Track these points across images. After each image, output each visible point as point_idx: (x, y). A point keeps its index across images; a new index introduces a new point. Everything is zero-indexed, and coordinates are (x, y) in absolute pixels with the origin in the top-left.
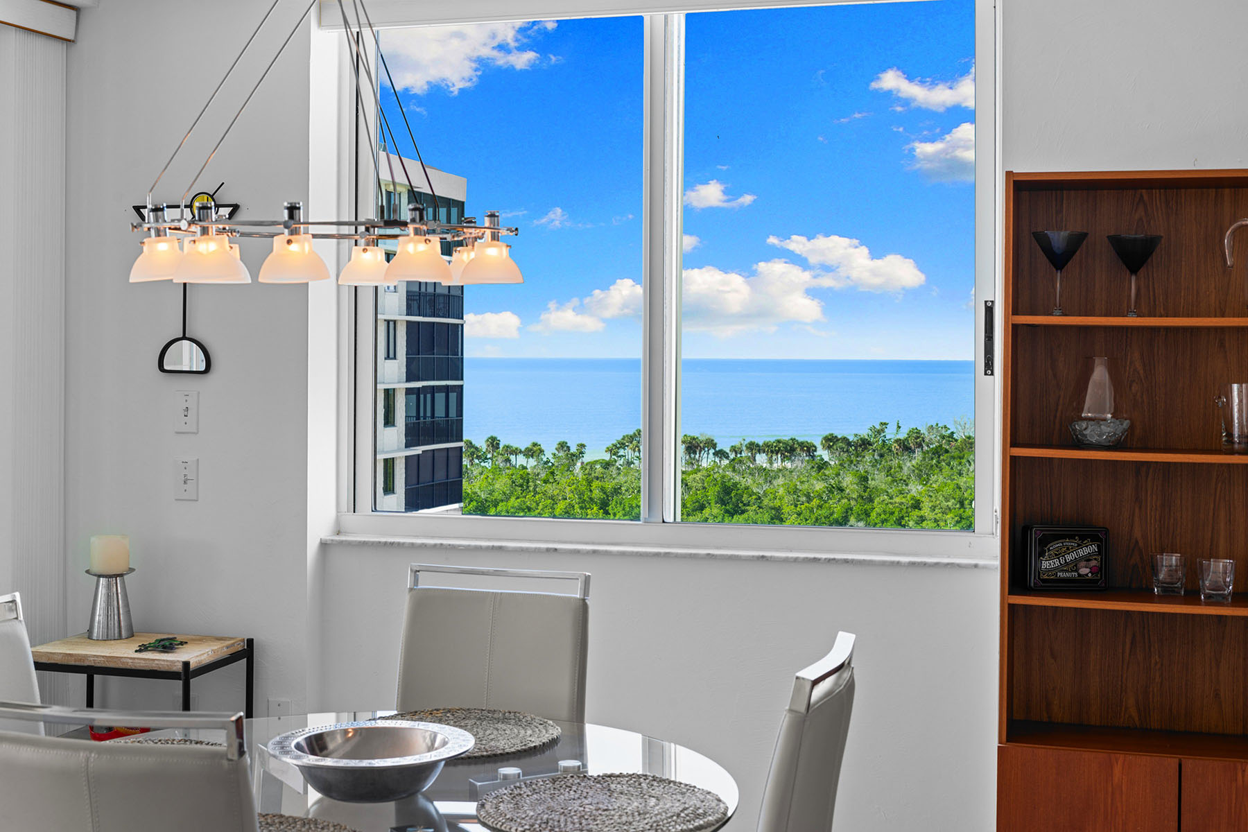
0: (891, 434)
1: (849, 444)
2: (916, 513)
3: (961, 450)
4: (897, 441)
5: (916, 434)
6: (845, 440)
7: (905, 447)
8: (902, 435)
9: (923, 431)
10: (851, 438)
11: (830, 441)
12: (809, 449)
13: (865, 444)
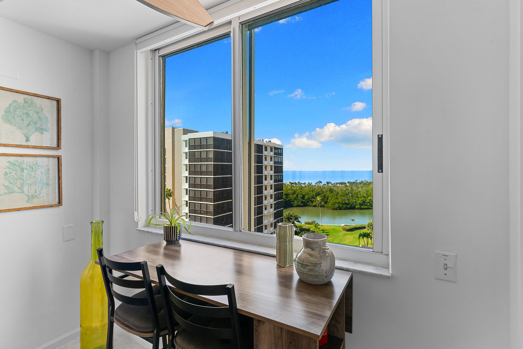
0: (358, 181)
1: (352, 183)
2: (360, 193)
3: (369, 184)
4: (359, 182)
5: (362, 181)
6: (351, 182)
7: (360, 183)
8: (360, 181)
9: (363, 181)
10: (352, 182)
11: (349, 182)
12: (345, 183)
13: (354, 183)
